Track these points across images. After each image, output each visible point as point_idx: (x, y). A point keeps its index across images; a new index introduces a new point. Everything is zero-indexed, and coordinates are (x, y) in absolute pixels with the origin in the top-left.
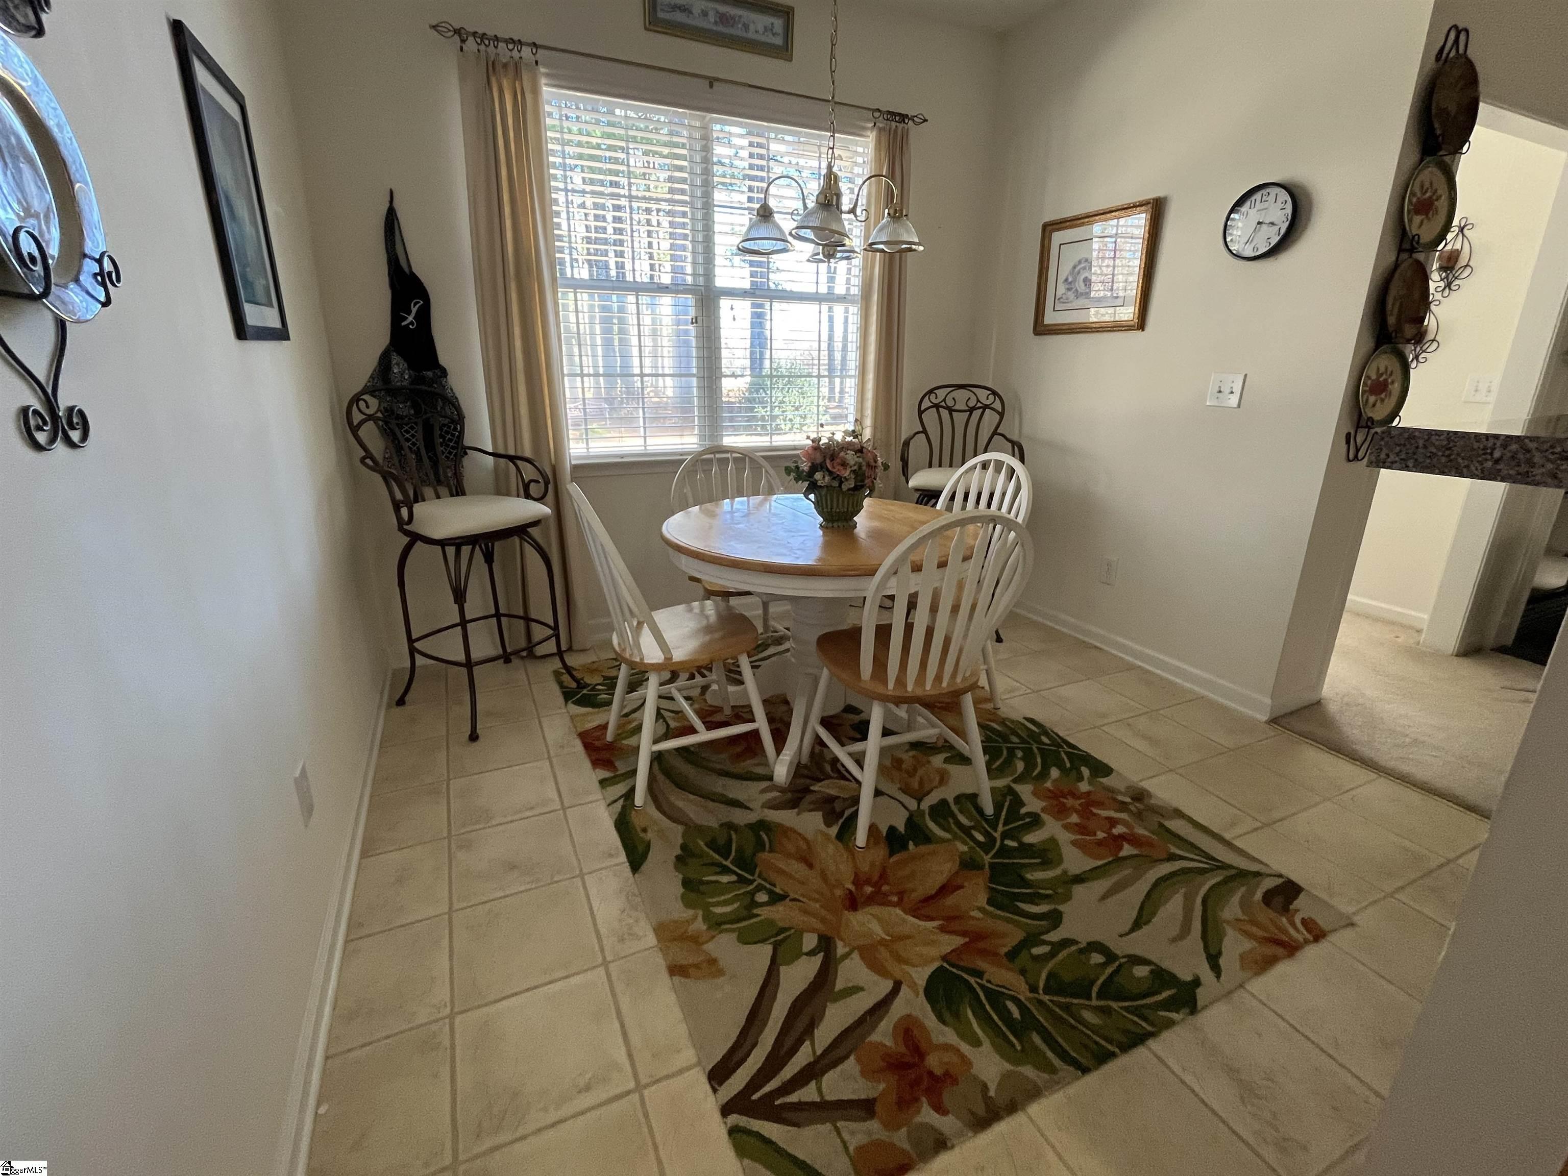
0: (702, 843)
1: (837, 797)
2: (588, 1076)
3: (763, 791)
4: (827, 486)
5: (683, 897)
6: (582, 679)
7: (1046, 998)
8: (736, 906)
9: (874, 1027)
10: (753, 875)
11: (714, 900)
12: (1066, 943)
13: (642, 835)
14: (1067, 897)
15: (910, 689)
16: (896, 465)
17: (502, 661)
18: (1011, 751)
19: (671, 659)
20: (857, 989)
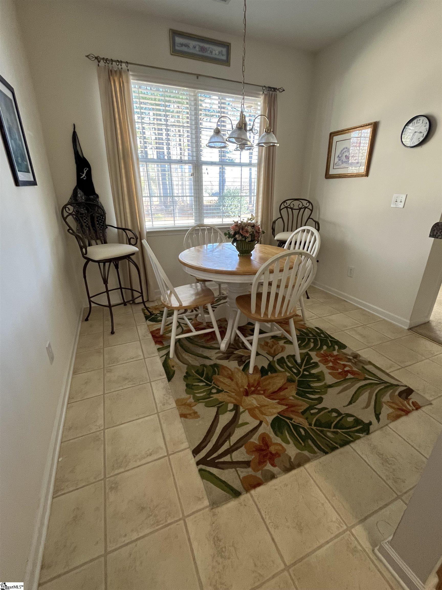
0: (193, 372)
1: (243, 356)
2: (151, 451)
3: (216, 353)
4: (240, 240)
5: (186, 390)
6: (152, 312)
7: (315, 428)
8: (205, 393)
9: (251, 437)
10: (211, 383)
11: (197, 392)
12: (325, 409)
13: (172, 368)
14: (325, 393)
15: (269, 317)
16: (270, 231)
17: (123, 305)
18: (309, 340)
19: (182, 305)
20: (247, 423)
